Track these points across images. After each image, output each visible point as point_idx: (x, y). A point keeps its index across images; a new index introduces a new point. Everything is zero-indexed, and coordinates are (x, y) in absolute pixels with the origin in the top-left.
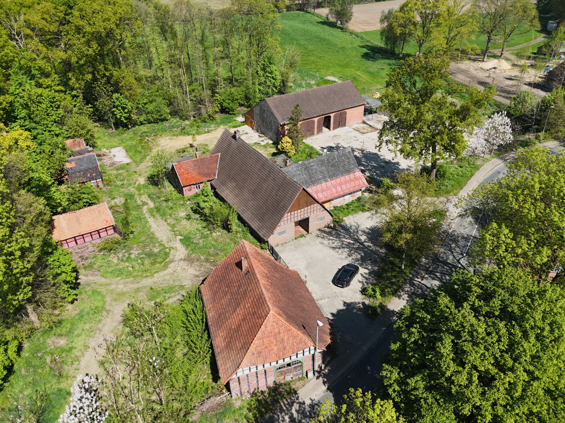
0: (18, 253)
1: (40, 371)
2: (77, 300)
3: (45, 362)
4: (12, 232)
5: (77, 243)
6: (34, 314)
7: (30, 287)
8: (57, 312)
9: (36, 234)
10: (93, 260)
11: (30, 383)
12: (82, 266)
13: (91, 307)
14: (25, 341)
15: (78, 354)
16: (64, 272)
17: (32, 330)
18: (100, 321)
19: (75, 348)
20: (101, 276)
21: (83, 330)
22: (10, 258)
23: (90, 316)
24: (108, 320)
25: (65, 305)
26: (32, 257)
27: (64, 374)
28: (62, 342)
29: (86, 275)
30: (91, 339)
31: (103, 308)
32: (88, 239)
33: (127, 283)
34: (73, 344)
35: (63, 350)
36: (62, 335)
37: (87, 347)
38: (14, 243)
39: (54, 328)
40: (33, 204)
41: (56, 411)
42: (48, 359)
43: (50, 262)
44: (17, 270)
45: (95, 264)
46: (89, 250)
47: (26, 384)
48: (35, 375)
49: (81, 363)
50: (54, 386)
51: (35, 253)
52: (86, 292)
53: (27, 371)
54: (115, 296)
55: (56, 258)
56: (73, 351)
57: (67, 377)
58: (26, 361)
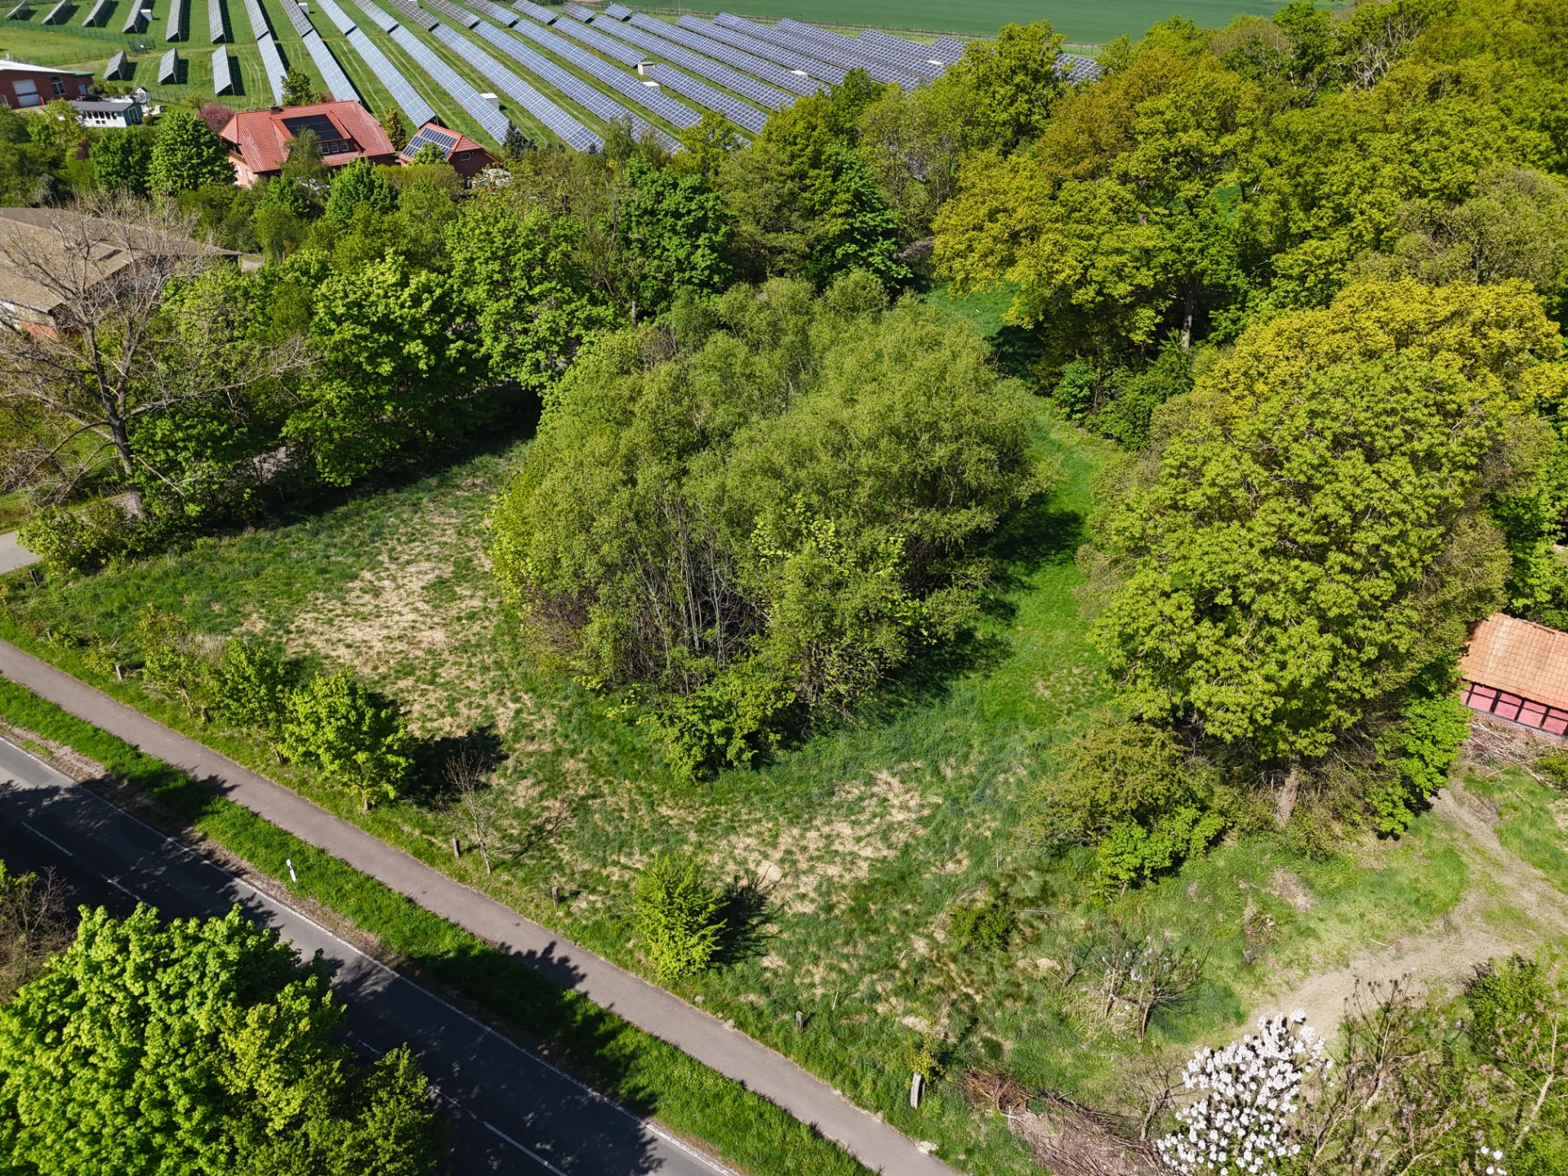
0: (1371, 652)
1: (1220, 916)
2: (1397, 838)
3: (1240, 910)
4: (1396, 598)
5: (1493, 709)
6: (1293, 795)
7: (1334, 738)
8: (1337, 828)
9: (1439, 632)
10: (1503, 777)
11: (1188, 921)
12: (1465, 772)
13: (1417, 880)
14: (1235, 833)
15: (1316, 958)
16: (1421, 757)
17: (1265, 826)
18: (1414, 931)
19: (1318, 939)
20: (1495, 831)
21: (1362, 916)
22: (1347, 651)
23: (1401, 901)
24: (1436, 948)
25: (1364, 828)
26: (1391, 678)
27: (1258, 971)
28: (1301, 900)
29: (1460, 801)
30: (1364, 953)
31: (1444, 910)
32: (1530, 717)
33: (1552, 901)
34: (1321, 925)
35: (1290, 918)
36: (1312, 887)
37: (1343, 961)
38: (1379, 626)
39: (1308, 858)
40: (1486, 563)
41: (1193, 1026)
42: (1250, 910)
43: (1409, 714)
44: (1339, 686)
45: (1501, 789)
46: (1512, 746)
47: (1180, 917)
48: (1207, 915)
49: (1307, 982)
50: (1222, 973)
51: (1403, 674)
52: (1430, 837)
53: (1201, 896)
54: (1494, 907)
55: (1429, 713)
56: (1310, 940)
57: (1260, 981)
58: (1212, 876)
